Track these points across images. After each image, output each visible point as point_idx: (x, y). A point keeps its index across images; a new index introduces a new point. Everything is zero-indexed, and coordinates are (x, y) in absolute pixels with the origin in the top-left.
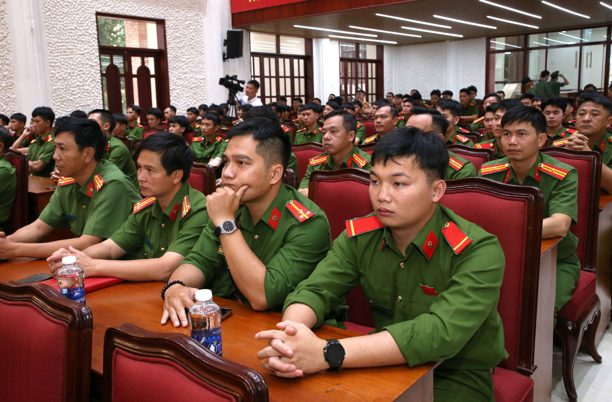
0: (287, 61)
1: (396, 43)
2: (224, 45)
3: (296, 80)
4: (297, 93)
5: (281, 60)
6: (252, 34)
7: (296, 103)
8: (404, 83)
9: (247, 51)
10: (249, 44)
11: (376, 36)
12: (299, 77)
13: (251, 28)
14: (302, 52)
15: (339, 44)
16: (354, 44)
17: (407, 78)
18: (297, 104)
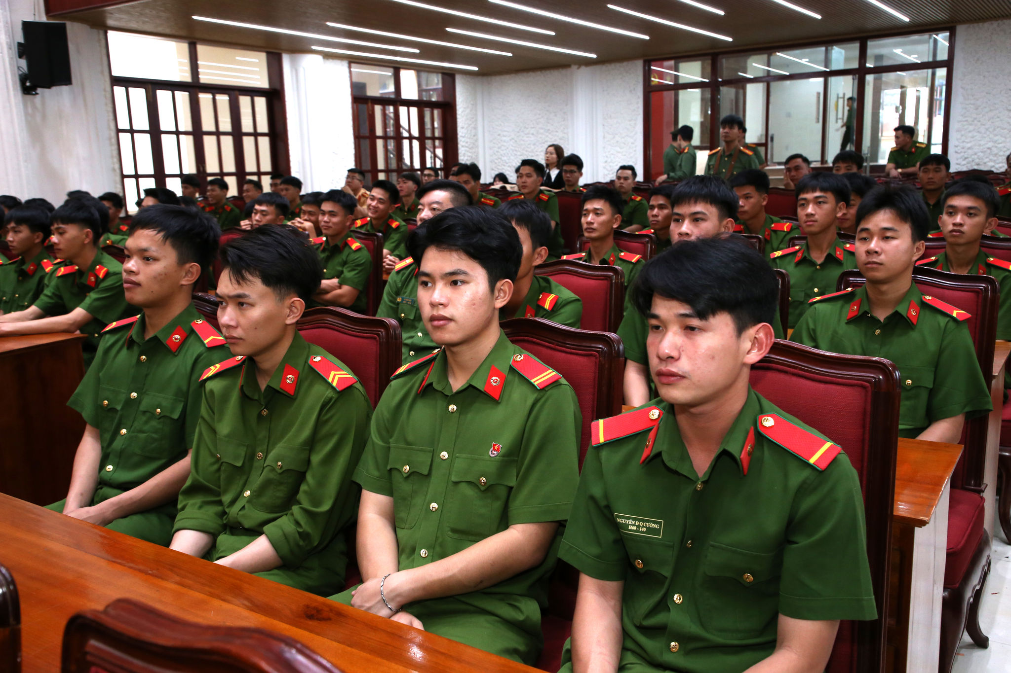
0: (223, 100)
1: (476, 69)
2: (20, 56)
3: (248, 142)
4: (250, 166)
5: (205, 99)
6: (113, 36)
7: (213, 190)
8: (499, 148)
9: (102, 72)
10: (105, 58)
11: (417, 51)
12: (256, 134)
13: (110, 22)
14: (263, 82)
15: (350, 67)
16: (392, 70)
17: (504, 138)
18: (214, 193)
